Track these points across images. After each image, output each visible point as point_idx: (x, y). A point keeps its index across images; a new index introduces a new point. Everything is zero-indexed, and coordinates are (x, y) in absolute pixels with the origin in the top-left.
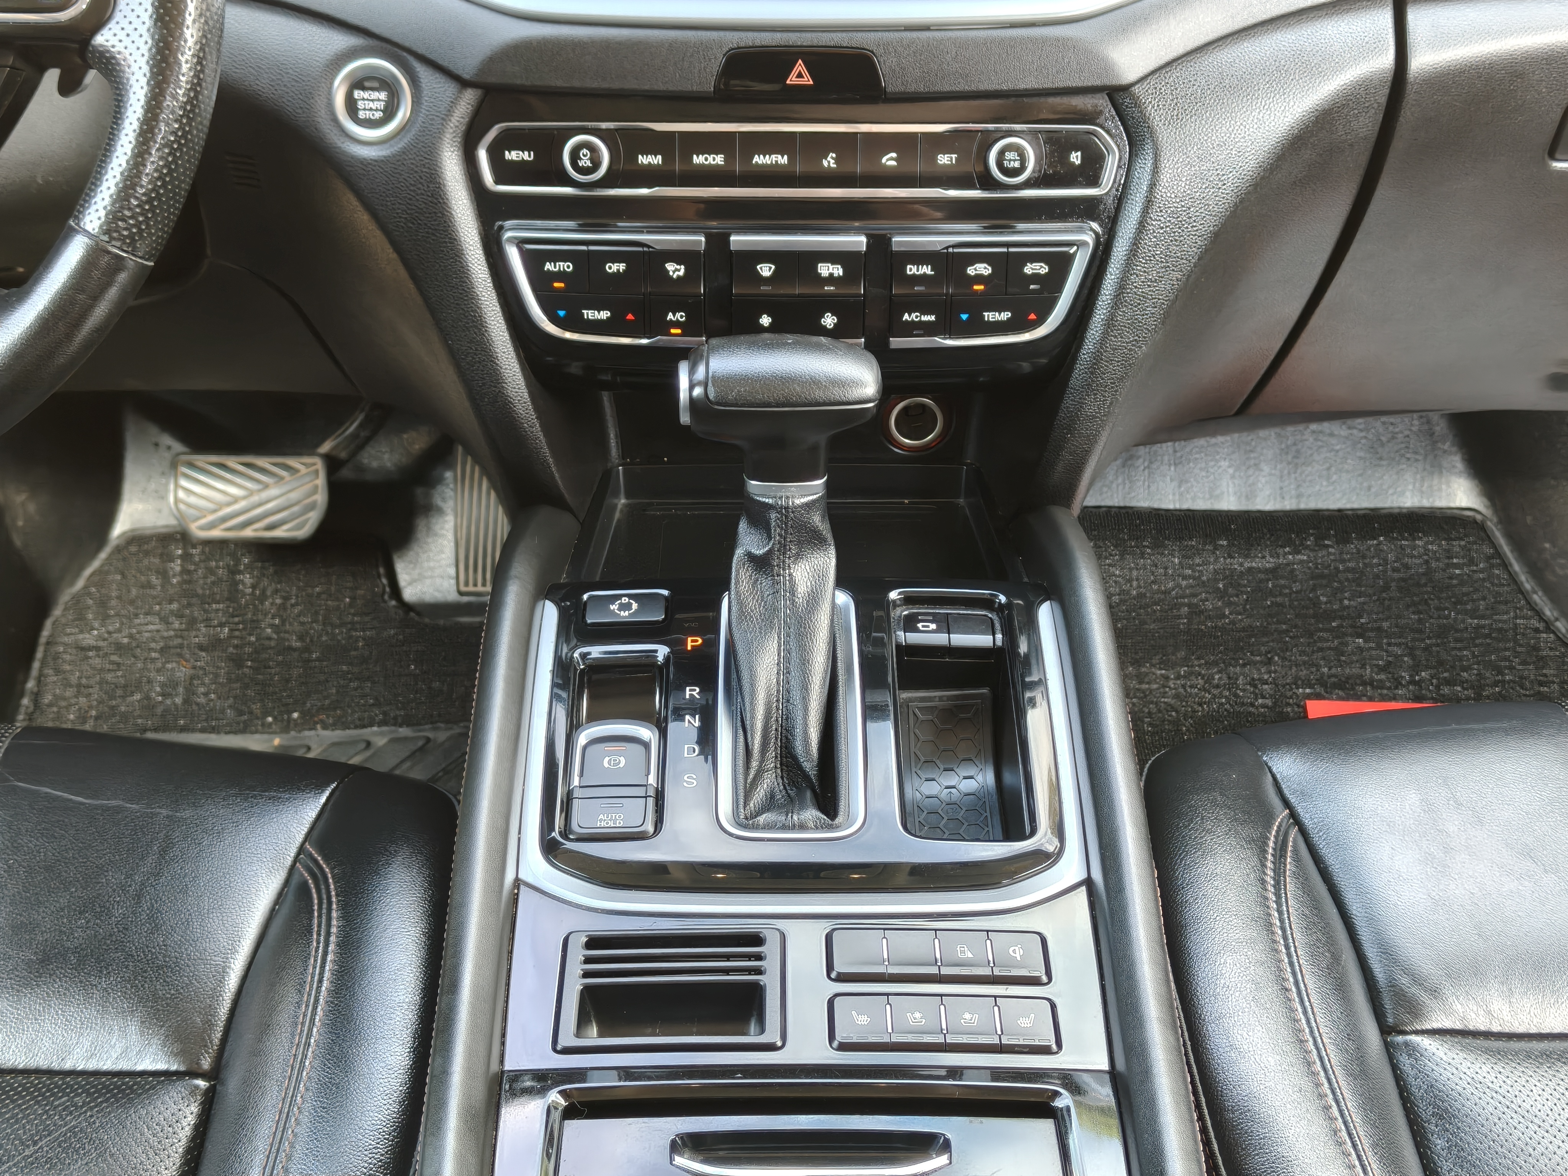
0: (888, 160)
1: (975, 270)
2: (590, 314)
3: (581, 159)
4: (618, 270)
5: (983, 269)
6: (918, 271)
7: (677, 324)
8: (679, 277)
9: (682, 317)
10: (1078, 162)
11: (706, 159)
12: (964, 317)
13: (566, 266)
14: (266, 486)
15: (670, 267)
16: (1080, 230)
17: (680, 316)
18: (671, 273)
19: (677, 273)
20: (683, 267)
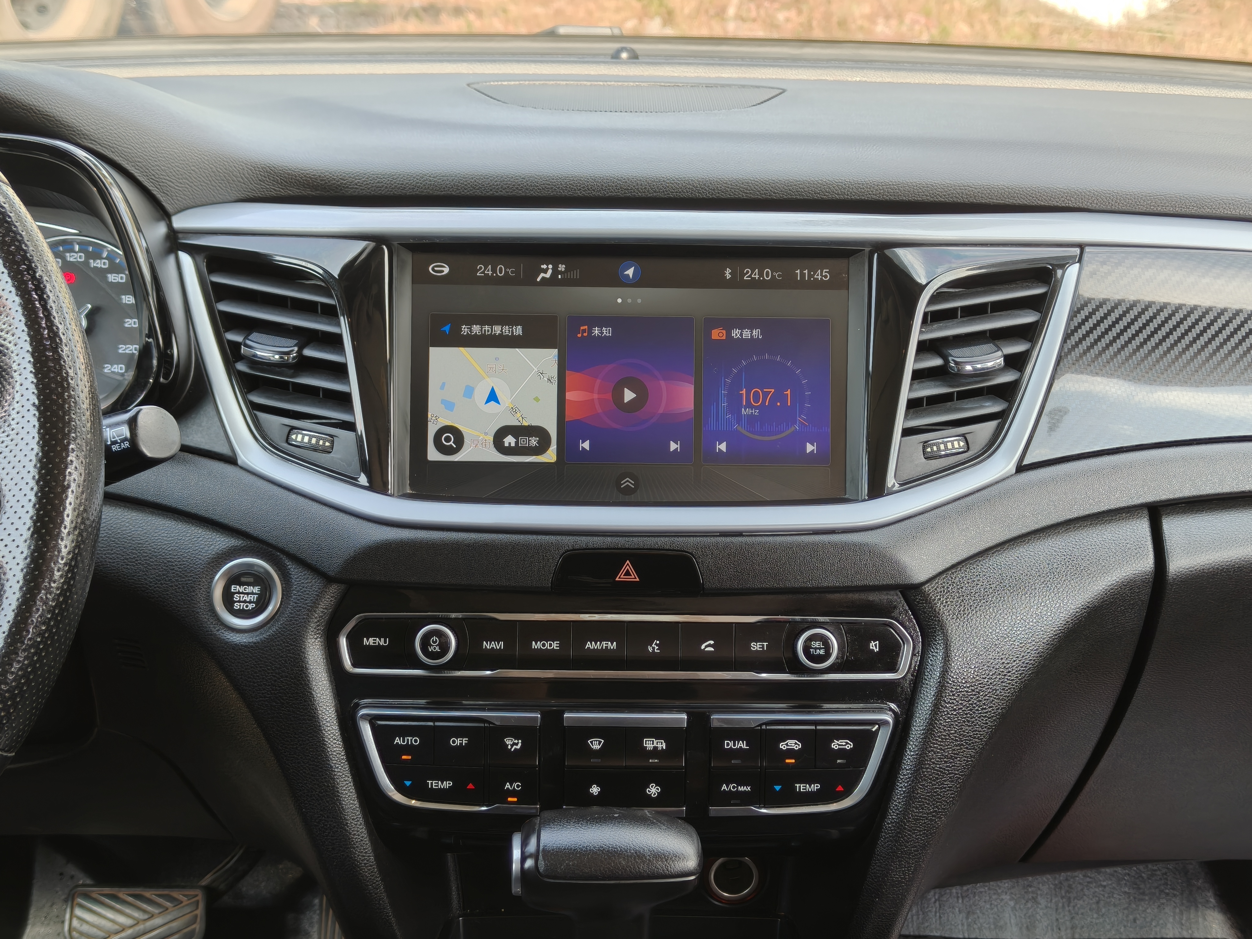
0: (706, 647)
1: (787, 745)
2: (434, 784)
3: (431, 645)
4: (461, 744)
5: (793, 744)
6: (734, 745)
7: (513, 793)
8: (515, 749)
9: (518, 786)
10: (876, 650)
11: (544, 645)
12: (778, 788)
13: (414, 741)
14: (152, 916)
15: (509, 741)
16: (881, 710)
17: (516, 786)
18: (509, 747)
19: (515, 747)
20: (520, 741)
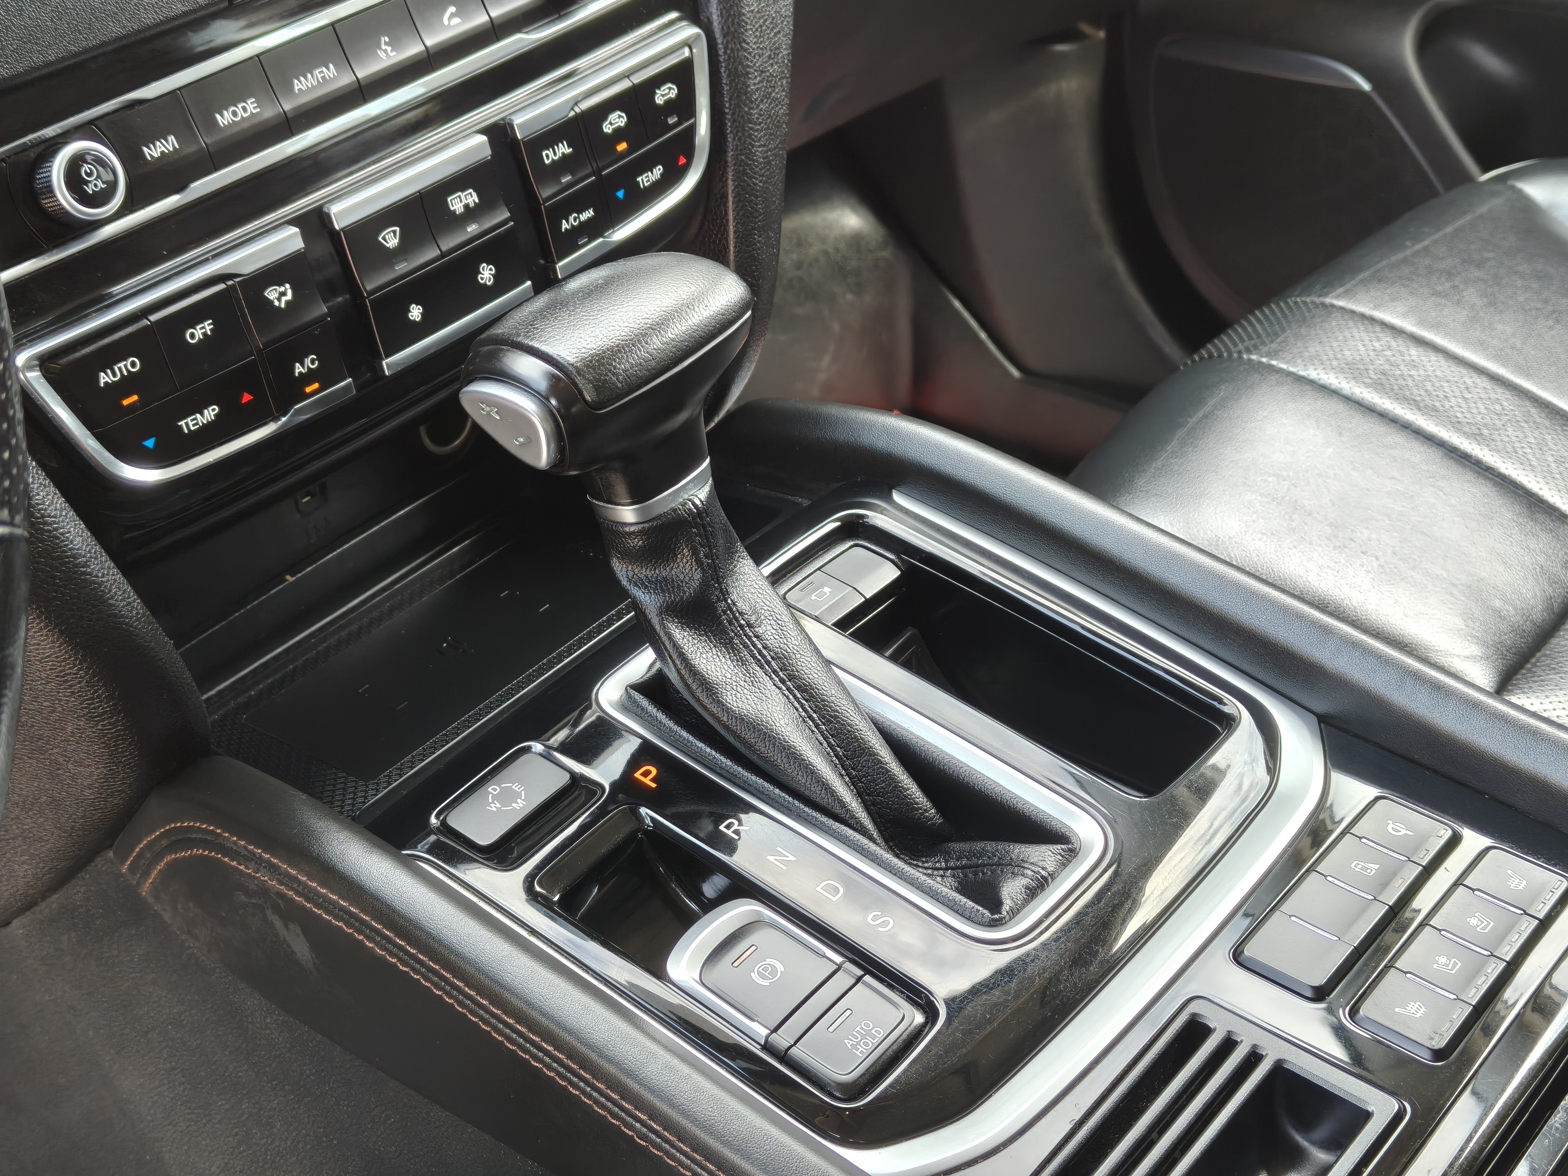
0: (450, 19)
1: (611, 124)
2: (190, 423)
3: (86, 183)
4: (205, 334)
5: (618, 119)
6: (555, 154)
7: (310, 377)
8: (287, 302)
9: (313, 362)
11: (235, 114)
12: (620, 194)
13: (129, 365)
15: (272, 294)
16: (680, 24)
17: (310, 363)
18: (277, 303)
19: (284, 299)
20: (288, 286)
